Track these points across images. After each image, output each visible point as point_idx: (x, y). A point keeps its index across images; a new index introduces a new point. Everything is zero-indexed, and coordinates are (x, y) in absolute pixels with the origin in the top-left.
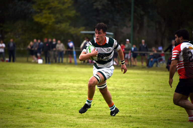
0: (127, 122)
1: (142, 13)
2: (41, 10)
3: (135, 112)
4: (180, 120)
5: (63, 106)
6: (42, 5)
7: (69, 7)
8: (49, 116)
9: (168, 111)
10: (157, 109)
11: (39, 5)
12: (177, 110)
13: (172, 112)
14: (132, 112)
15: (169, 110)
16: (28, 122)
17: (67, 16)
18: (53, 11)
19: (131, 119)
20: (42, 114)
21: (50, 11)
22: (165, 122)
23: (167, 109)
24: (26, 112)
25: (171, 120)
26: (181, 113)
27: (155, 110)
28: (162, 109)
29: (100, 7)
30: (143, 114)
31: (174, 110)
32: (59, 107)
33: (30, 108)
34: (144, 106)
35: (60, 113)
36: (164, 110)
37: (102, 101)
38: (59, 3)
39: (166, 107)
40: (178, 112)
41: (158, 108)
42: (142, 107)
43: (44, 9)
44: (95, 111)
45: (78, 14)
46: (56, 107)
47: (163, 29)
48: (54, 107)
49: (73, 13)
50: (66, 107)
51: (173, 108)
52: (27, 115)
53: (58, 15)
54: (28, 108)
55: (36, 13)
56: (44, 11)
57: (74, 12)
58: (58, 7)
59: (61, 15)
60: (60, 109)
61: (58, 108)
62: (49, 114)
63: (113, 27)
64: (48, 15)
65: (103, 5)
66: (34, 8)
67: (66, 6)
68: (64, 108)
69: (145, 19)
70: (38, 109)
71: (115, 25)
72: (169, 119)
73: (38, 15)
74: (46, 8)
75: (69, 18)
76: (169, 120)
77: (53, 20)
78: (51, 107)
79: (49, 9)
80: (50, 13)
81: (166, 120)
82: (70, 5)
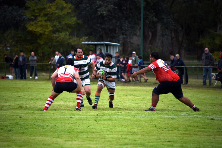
0: (121, 145)
1: (155, 19)
2: (36, 17)
3: (132, 134)
4: (181, 142)
5: (51, 128)
6: (36, 11)
7: (68, 13)
8: (32, 139)
9: (171, 132)
10: (159, 130)
11: (34, 10)
12: (181, 130)
13: (175, 133)
14: (129, 133)
15: (173, 131)
16: (7, 146)
17: (66, 24)
18: (49, 17)
19: (126, 141)
20: (24, 138)
21: (46, 18)
22: (165, 143)
23: (171, 130)
24: (6, 135)
25: (172, 142)
26: (185, 134)
27: (156, 131)
28: (164, 130)
29: (105, 13)
30: (141, 136)
31: (178, 131)
32: (46, 128)
33: (12, 131)
34: (144, 127)
35: (45, 136)
36: (167, 131)
37: (98, 122)
38: (57, 8)
39: (170, 127)
40: (182, 133)
41: (160, 128)
42: (142, 128)
43: (39, 16)
44: (87, 133)
45: (80, 21)
46: (42, 129)
47: (180, 39)
48: (40, 129)
49: (73, 20)
50: (54, 129)
51: (178, 128)
52: (6, 138)
53: (56, 23)
54: (9, 131)
55: (30, 20)
56: (40, 19)
57: (75, 19)
58: (56, 13)
59: (60, 23)
60: (46, 131)
61: (44, 130)
62: (32, 137)
63: (121, 36)
64: (44, 23)
65: (109, 11)
66: (28, 14)
67: (65, 12)
68: (52, 130)
69: (159, 27)
70: (21, 131)
71: (123, 34)
72: (170, 140)
73: (32, 23)
74: (42, 14)
75: (69, 26)
76: (169, 142)
77: (50, 29)
78: (37, 129)
79: (46, 15)
80: (46, 21)
81: (166, 142)
82: (69, 11)
